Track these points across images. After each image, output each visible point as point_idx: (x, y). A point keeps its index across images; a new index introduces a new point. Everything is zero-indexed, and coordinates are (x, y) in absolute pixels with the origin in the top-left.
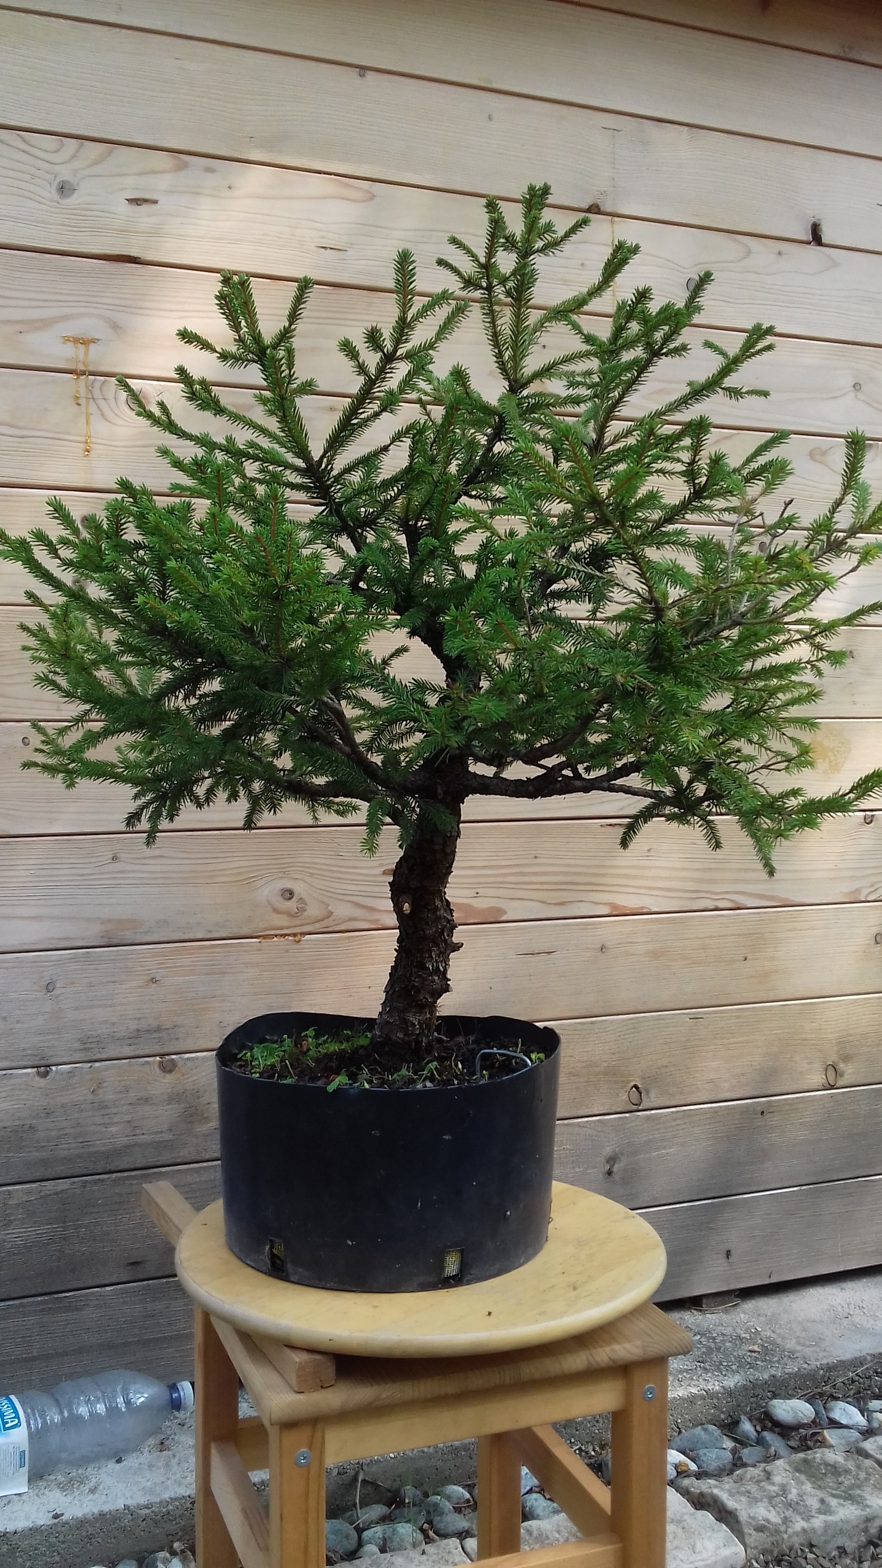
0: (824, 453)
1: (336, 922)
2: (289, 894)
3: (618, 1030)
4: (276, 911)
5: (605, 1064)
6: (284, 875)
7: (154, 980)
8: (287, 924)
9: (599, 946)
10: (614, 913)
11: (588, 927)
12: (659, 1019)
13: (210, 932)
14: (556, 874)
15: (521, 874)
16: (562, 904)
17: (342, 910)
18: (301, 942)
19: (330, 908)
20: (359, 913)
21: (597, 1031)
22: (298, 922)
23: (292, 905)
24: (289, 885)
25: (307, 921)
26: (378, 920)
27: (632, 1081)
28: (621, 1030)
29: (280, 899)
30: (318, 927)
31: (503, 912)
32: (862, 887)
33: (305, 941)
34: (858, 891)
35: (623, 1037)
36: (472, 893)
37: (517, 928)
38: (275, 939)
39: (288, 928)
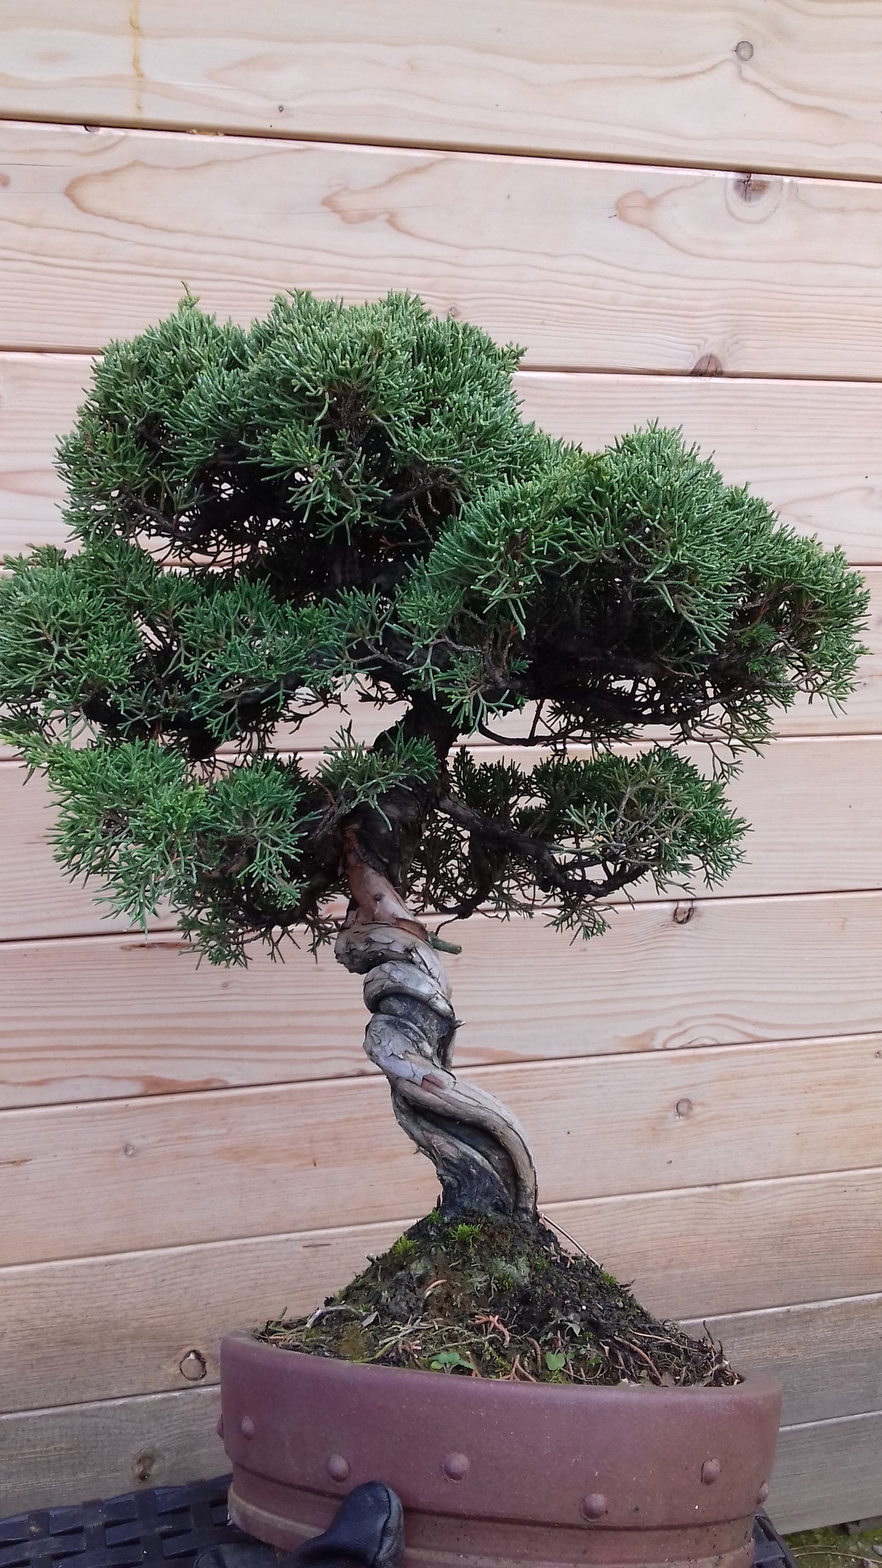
0: (651, 204)
3: (161, 1272)
5: (135, 1324)
9: (120, 1146)
10: (150, 1092)
11: (97, 1117)
12: (241, 1252)
21: (118, 1275)
27: (189, 1345)
28: (167, 1271)
32: (658, 1029)
34: (651, 1034)
35: (172, 1282)
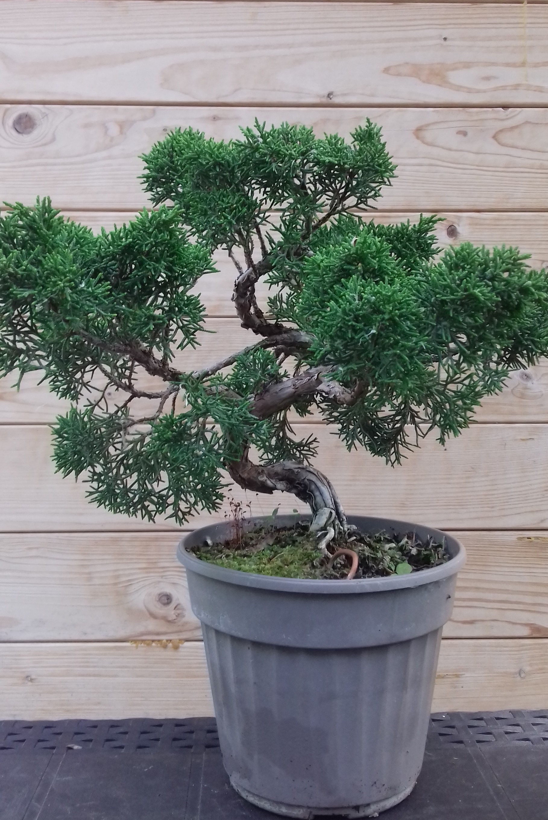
2: (166, 599)
4: (153, 616)
6: (160, 580)
7: (29, 679)
8: (164, 629)
9: (517, 670)
13: (85, 634)
16: (472, 622)
18: (180, 649)
22: (176, 628)
23: (168, 610)
24: (167, 590)
25: (184, 628)
29: (158, 603)
30: (196, 634)
33: (185, 647)
38: (154, 644)
39: (166, 634)
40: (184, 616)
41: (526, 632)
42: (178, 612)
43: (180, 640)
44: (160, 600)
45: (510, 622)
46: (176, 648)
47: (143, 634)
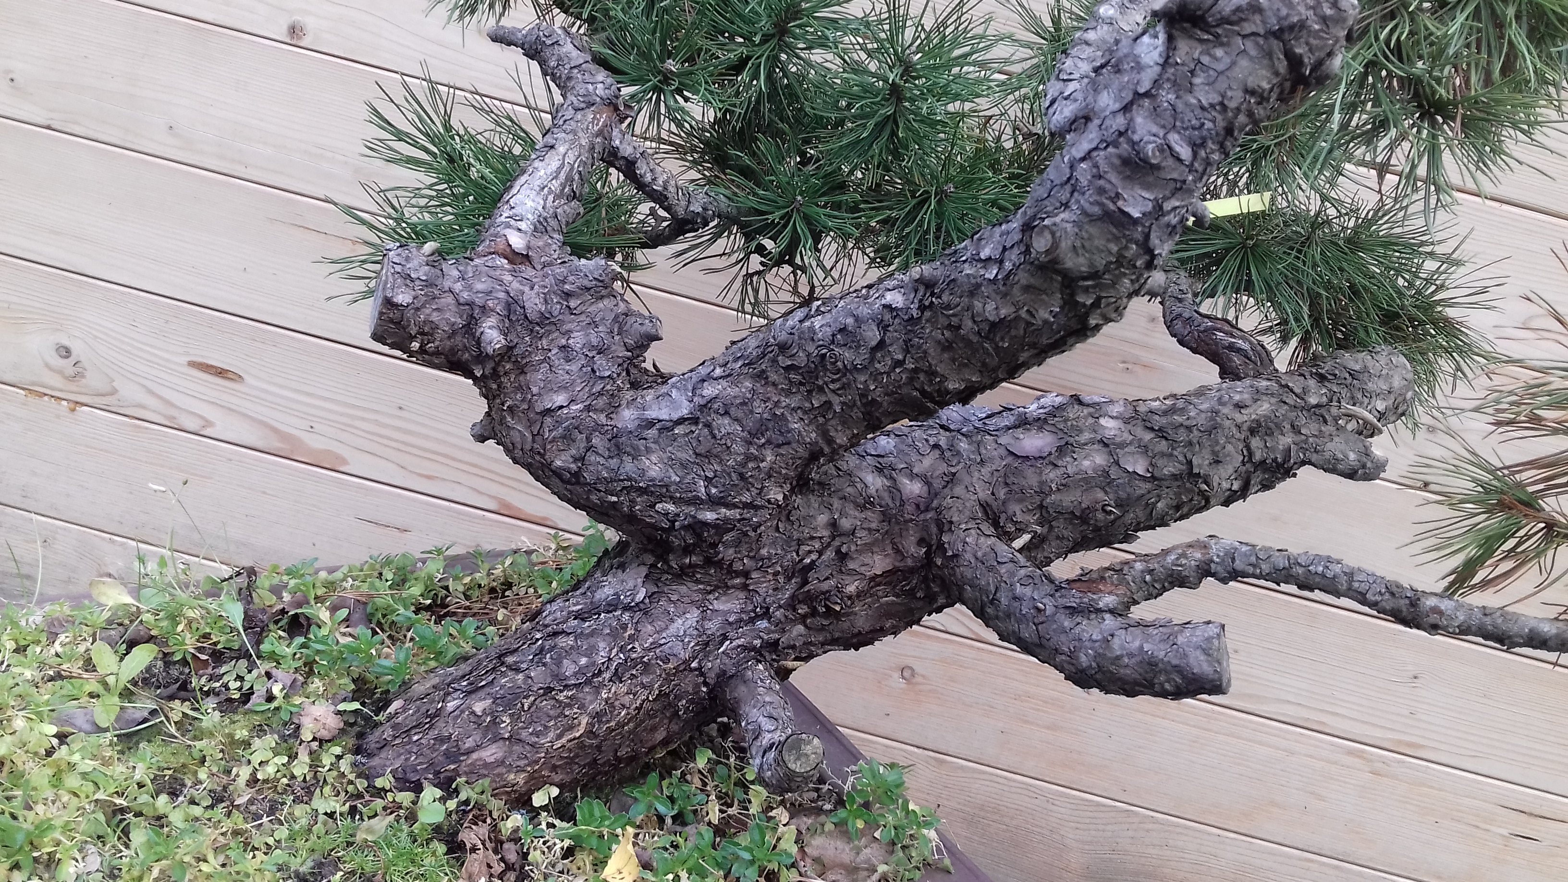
1: (121, 404)
2: (66, 352)
4: (47, 366)
6: (61, 328)
8: (60, 385)
14: (426, 437)
15: (377, 422)
16: (429, 477)
17: (129, 392)
18: (77, 413)
19: (114, 384)
20: (152, 402)
22: (75, 389)
23: (66, 365)
24: (66, 342)
25: (83, 390)
26: (175, 418)
29: (54, 354)
30: (97, 401)
31: (345, 462)
33: (83, 412)
36: (305, 425)
37: (360, 487)
38: (46, 398)
39: (61, 390)
40: (83, 377)
41: (493, 506)
42: (80, 370)
43: (77, 403)
44: (57, 350)
45: (475, 490)
46: (73, 410)
47: (34, 384)
